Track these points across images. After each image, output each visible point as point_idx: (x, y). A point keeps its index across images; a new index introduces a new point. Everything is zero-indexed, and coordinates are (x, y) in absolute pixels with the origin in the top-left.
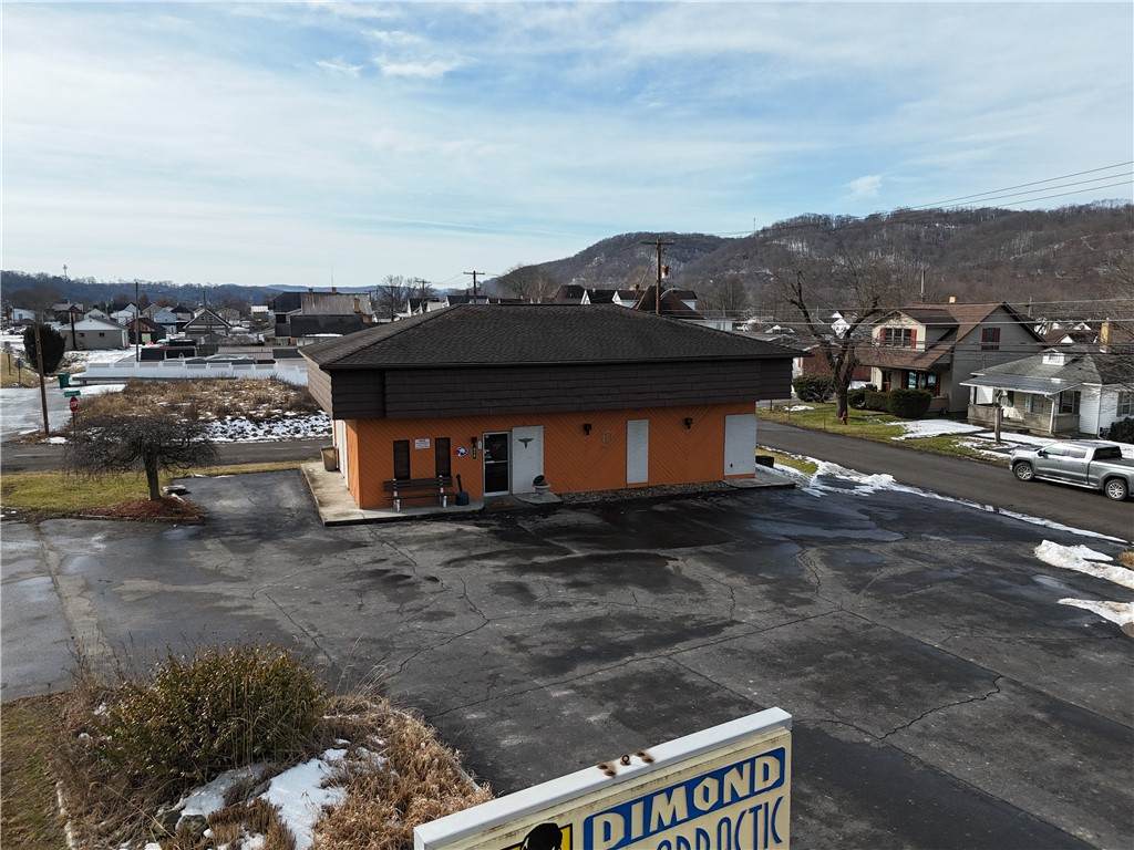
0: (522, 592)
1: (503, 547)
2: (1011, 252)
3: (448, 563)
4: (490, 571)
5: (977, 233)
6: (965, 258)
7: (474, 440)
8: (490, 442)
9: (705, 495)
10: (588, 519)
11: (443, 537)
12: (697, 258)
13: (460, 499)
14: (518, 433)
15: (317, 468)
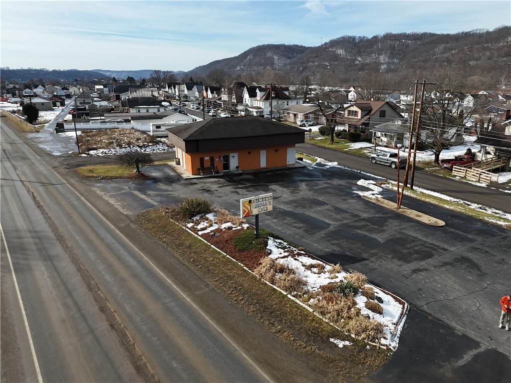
0: (237, 192)
1: (230, 184)
2: (434, 55)
3: (219, 187)
4: (229, 189)
5: (420, 45)
6: (414, 57)
7: (220, 157)
8: (223, 157)
9: (281, 170)
10: (250, 177)
11: (215, 182)
12: (295, 57)
13: (217, 172)
14: (231, 155)
15: (173, 164)
